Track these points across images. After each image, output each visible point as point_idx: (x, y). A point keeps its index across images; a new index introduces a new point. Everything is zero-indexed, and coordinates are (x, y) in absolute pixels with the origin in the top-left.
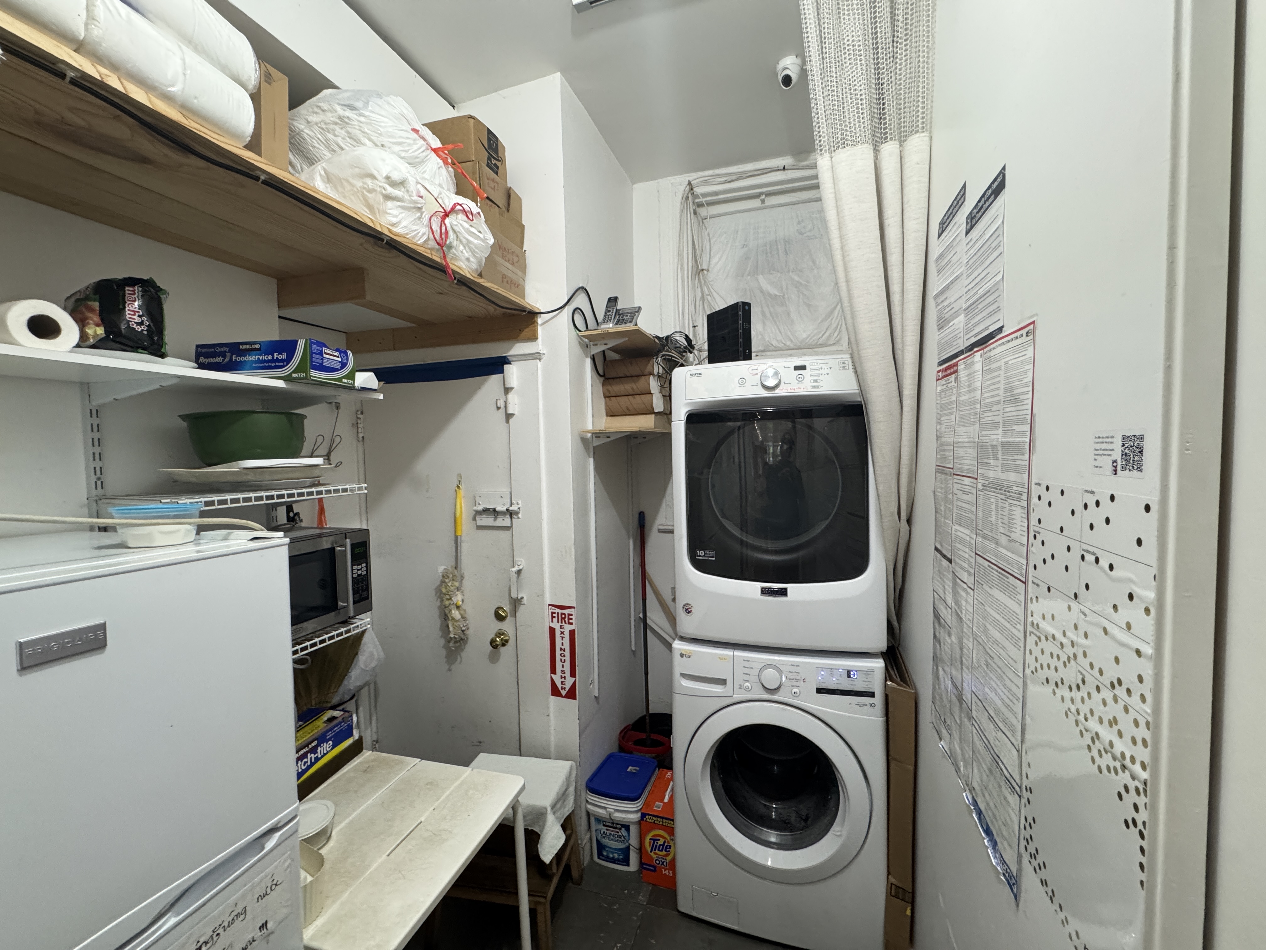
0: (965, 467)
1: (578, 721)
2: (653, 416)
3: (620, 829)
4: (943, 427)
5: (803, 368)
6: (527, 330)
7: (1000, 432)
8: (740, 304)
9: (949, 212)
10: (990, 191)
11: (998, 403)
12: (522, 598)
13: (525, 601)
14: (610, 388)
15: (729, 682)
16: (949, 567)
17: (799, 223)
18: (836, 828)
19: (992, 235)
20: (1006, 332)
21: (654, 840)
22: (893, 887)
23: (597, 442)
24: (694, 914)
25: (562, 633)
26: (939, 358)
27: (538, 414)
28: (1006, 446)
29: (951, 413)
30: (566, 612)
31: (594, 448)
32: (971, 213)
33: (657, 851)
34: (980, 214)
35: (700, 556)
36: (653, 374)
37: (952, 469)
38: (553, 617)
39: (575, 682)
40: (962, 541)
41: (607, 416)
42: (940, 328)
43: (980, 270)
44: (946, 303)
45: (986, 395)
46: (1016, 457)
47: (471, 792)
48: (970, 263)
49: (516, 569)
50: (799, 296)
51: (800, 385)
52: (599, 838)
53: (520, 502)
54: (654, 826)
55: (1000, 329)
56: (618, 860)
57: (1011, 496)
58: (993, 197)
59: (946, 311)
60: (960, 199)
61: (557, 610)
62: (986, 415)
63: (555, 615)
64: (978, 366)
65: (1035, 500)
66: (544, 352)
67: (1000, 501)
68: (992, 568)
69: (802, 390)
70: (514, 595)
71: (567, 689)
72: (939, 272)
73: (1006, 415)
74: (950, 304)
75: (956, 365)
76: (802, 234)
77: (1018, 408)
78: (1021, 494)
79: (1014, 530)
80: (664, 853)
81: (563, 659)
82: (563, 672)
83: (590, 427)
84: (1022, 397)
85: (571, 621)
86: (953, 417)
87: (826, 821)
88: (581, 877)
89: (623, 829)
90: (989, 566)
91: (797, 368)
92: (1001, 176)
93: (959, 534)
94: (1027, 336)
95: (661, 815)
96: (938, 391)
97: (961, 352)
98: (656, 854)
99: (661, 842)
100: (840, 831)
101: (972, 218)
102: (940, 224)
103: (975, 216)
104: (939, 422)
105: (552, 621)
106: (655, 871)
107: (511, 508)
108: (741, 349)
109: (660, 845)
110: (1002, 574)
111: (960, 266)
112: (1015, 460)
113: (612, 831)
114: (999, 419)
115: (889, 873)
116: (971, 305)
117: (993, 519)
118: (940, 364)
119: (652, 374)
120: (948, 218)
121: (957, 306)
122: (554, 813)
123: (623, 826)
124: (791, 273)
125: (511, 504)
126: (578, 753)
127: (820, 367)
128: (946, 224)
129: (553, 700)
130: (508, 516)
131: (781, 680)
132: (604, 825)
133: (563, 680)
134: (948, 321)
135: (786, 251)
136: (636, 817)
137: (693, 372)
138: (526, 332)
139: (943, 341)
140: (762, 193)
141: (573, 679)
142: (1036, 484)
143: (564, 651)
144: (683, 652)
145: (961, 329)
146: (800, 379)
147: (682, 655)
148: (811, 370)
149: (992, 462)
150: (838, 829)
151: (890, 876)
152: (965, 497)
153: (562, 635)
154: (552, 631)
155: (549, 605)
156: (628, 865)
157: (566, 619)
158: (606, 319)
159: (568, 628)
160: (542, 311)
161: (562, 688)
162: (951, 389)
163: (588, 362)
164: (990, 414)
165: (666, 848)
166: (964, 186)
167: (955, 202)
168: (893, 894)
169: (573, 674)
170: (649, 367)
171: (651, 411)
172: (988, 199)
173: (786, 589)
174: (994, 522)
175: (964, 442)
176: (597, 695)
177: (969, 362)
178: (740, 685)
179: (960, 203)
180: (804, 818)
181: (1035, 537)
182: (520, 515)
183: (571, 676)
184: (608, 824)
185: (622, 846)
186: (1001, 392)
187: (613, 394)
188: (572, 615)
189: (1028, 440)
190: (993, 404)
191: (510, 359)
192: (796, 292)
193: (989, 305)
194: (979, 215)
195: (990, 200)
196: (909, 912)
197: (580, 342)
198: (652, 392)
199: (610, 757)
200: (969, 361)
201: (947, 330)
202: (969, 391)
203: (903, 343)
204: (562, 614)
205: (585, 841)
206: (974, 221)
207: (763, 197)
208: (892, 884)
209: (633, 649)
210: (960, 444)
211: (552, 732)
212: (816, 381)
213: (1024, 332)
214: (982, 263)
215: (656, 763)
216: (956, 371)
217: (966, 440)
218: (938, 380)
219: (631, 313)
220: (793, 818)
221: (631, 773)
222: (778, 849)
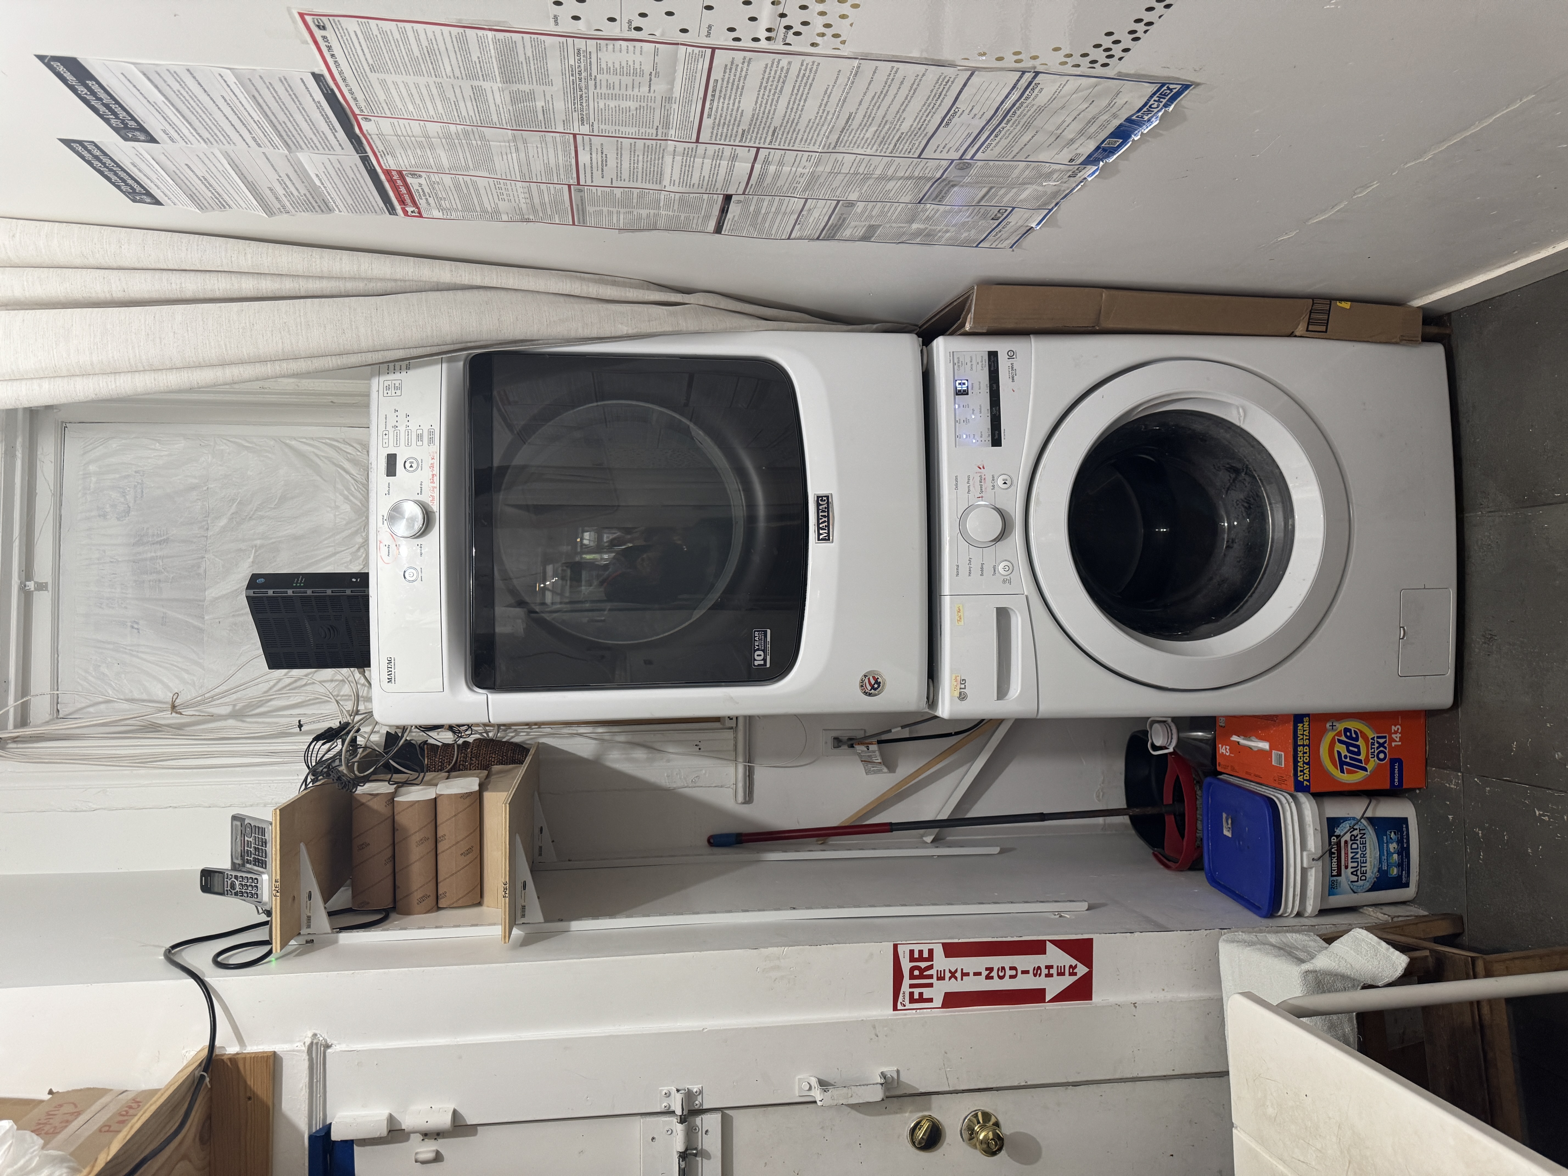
0: (560, 161)
1: (1136, 934)
2: (487, 796)
3: (1338, 836)
4: (503, 206)
5: (391, 459)
6: (250, 1082)
7: (486, 85)
8: (251, 593)
9: (114, 178)
10: (81, 89)
11: (440, 86)
12: (883, 1075)
13: (890, 1070)
14: (417, 895)
15: (1003, 603)
16: (739, 202)
17: (104, 516)
18: (1233, 417)
19: (156, 87)
20: (322, 69)
21: (1342, 764)
22: (1311, 328)
23: (536, 914)
24: (1450, 673)
25: (953, 975)
26: (382, 212)
27: (459, 1046)
28: (507, 76)
29: (474, 183)
30: (906, 966)
31: (547, 920)
32: (117, 130)
33: (1362, 757)
34: (118, 110)
35: (765, 660)
36: (394, 794)
37: (569, 186)
38: (921, 999)
39: (1054, 942)
40: (686, 171)
41: (480, 904)
42: (326, 207)
43: (218, 115)
44: (280, 191)
45: (432, 112)
46: (522, 58)
47: (1270, 1111)
48: (206, 135)
49: (817, 1094)
50: (262, 517)
51: (426, 466)
52: (1368, 885)
53: (665, 1090)
54: (1314, 762)
55: (318, 78)
56: (1400, 842)
57: (586, 70)
58: (89, 83)
59: (295, 193)
60: (89, 151)
61: (905, 988)
62: (464, 113)
63: (917, 991)
64: (385, 126)
65: (581, 27)
66: (310, 1034)
67: (598, 90)
68: (711, 109)
69: (436, 462)
70: (876, 1094)
71: (1074, 962)
72: (223, 205)
73: (457, 73)
74: (281, 182)
75: (387, 173)
76: (128, 511)
77: (443, 49)
78: (579, 50)
79: (637, 66)
80: (1361, 742)
81: (1009, 973)
82: (1037, 971)
83: (497, 931)
84: (425, 43)
85: (926, 955)
86: (481, 182)
87: (1228, 436)
88: (1445, 916)
89: (1338, 832)
90: (709, 116)
91: (391, 470)
92: (55, 64)
93: (676, 177)
94: (324, 28)
95: (1291, 750)
96: (440, 215)
97: (365, 160)
98: (1367, 761)
99: (1342, 749)
100: (1238, 408)
101: (126, 126)
102: (134, 201)
103: (123, 122)
104: (495, 215)
105: (930, 1000)
106: (1400, 761)
107: (679, 1112)
108: (348, 592)
109: (1349, 751)
110: (714, 91)
111: (212, 157)
112: (527, 59)
113: (1347, 855)
114: (466, 85)
115: (1291, 335)
116: (281, 136)
117: (633, 105)
118: (392, 210)
119: (391, 799)
120: (124, 181)
121: (284, 168)
122: (1312, 957)
123: (1331, 833)
124: (210, 533)
125: (670, 1113)
126: (1204, 932)
127: (391, 430)
128: (135, 186)
129: (1100, 995)
130: (698, 1120)
131: (985, 506)
132: (1339, 874)
133: (1054, 971)
134: (313, 190)
135: (160, 543)
136: (1308, 805)
137: (385, 677)
138: (257, 1084)
139: (350, 201)
140: (23, 588)
141: (1049, 946)
142: (556, 23)
143: (991, 970)
144: (957, 694)
145: (324, 158)
146: (412, 465)
147: (962, 697)
148: (397, 444)
149: (540, 104)
150: (1234, 412)
151: (1297, 334)
152: (612, 162)
153: (958, 975)
154: (952, 1000)
155: (895, 1008)
156: (1405, 820)
157: (923, 965)
158: (249, 892)
159: (941, 962)
160: (207, 1043)
161: (1072, 974)
162: (432, 185)
163: (348, 939)
164: (462, 104)
165: (1350, 738)
166: (67, 143)
167: (96, 163)
168: (1324, 328)
169: (1038, 947)
170: (375, 805)
171: (477, 800)
172: (93, 93)
173: (819, 498)
174: (637, 105)
175: (519, 160)
176: (1085, 905)
177: (381, 148)
178: (1004, 581)
179: (98, 153)
180: (1233, 476)
181: (638, 29)
182: (695, 1089)
183: (1044, 952)
184: (1335, 865)
185: (1371, 835)
186: (422, 81)
187: (430, 889)
188: (912, 952)
189: (490, 34)
190: (444, 99)
191: (320, 1126)
192: (252, 523)
193: (278, 99)
194: (122, 114)
195: (96, 88)
196: (1347, 305)
197: (298, 955)
198: (434, 796)
199: (1216, 882)
200: (379, 146)
201: (332, 192)
202: (432, 147)
203: (353, 279)
204: (912, 977)
205: (1380, 916)
206: (132, 124)
207: (31, 585)
208: (1307, 330)
209: (996, 850)
210: (525, 170)
211: (1169, 996)
212: (420, 437)
213: (318, 34)
214: (205, 110)
215: (1208, 780)
216: (400, 173)
217: (514, 155)
218: (421, 216)
219: (243, 835)
220: (1237, 495)
221: (1233, 829)
222: (1293, 517)
